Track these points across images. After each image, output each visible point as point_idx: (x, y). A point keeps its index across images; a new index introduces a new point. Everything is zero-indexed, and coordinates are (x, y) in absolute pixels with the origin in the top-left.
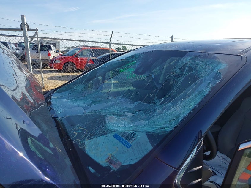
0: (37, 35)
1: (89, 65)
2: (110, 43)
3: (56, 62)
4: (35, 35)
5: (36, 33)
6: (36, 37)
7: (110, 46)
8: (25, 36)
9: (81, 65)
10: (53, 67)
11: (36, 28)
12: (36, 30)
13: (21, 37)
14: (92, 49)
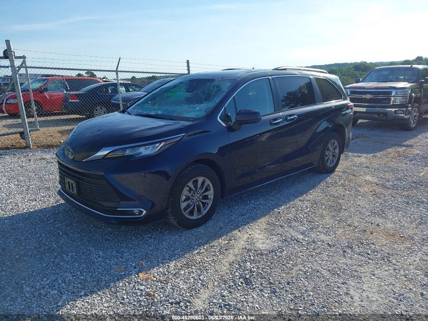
0: (25, 65)
1: (71, 102)
2: (117, 71)
3: (8, 102)
4: (22, 64)
5: (24, 62)
6: (23, 67)
7: (117, 74)
8: (12, 66)
9: (49, 105)
10: (4, 110)
11: (24, 56)
12: (24, 57)
13: (8, 67)
14: (66, 79)
